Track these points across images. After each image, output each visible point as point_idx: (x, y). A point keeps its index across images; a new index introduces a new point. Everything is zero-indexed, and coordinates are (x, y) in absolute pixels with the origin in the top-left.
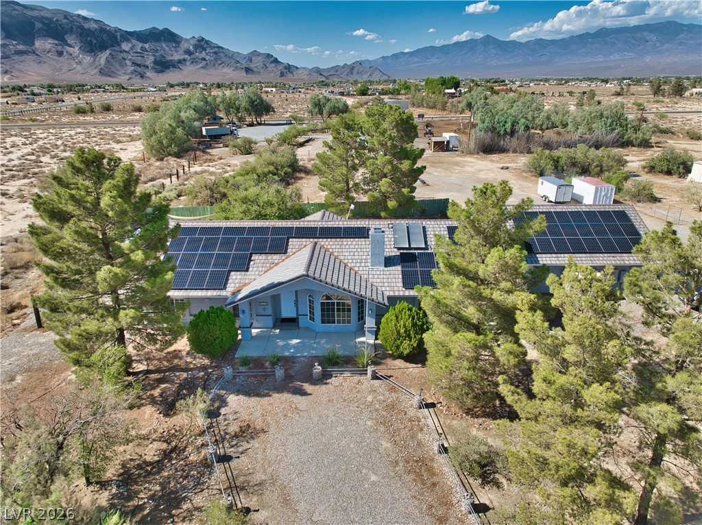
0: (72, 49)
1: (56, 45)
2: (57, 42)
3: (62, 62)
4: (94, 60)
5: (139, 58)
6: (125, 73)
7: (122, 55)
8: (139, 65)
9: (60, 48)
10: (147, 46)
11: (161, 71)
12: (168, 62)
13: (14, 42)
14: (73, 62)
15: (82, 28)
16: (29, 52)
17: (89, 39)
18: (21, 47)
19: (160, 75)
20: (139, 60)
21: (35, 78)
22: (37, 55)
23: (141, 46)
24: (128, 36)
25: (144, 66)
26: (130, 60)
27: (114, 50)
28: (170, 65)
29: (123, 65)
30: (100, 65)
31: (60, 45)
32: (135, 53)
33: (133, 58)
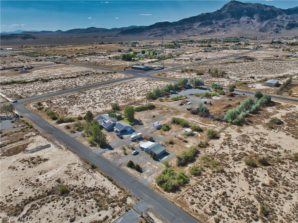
0: (254, 20)
1: (248, 19)
2: (249, 18)
3: (247, 26)
4: (261, 25)
5: (281, 23)
6: (271, 30)
7: (274, 22)
8: (279, 26)
9: (249, 20)
10: (289, 16)
11: (289, 29)
12: (295, 24)
13: (233, 19)
14: (252, 26)
15: (263, 11)
16: (237, 22)
17: (263, 15)
18: (235, 21)
19: (288, 30)
20: (281, 24)
21: (234, 33)
22: (240, 24)
23: (286, 16)
24: (282, 12)
25: (282, 27)
26: (277, 24)
27: (271, 20)
28: (295, 26)
29: (272, 26)
30: (262, 27)
31: (250, 19)
32: (280, 20)
33: (279, 23)
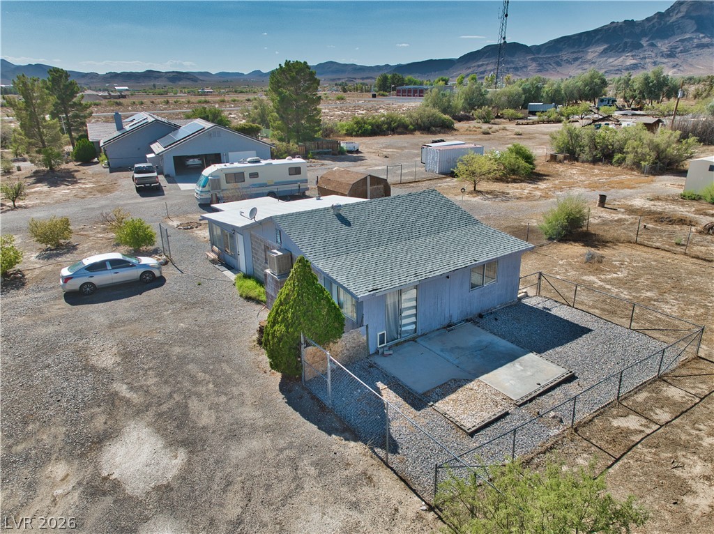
16: (712, 45)
18: (706, 40)
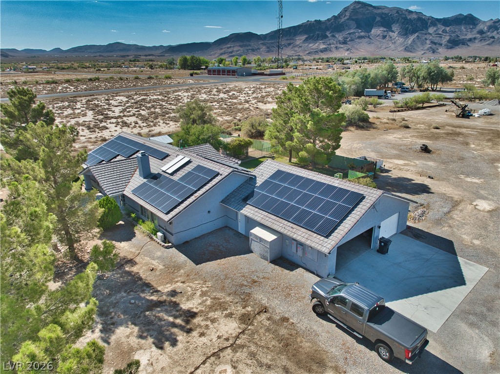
0: (393, 33)
1: (384, 31)
2: (385, 29)
3: (383, 43)
4: (405, 41)
5: (438, 38)
6: (422, 50)
7: (426, 36)
8: (435, 44)
9: (385, 33)
10: (448, 29)
11: (451, 48)
12: (460, 40)
13: (360, 31)
14: (390, 43)
15: (405, 19)
16: (366, 37)
17: (407, 26)
18: (363, 34)
19: (449, 50)
20: (437, 40)
21: (363, 53)
22: (370, 38)
23: (443, 29)
24: (435, 22)
25: (439, 44)
26: (430, 40)
27: (421, 33)
28: (460, 43)
29: (424, 43)
30: (407, 44)
31: (387, 31)
32: (436, 34)
33: (433, 38)
